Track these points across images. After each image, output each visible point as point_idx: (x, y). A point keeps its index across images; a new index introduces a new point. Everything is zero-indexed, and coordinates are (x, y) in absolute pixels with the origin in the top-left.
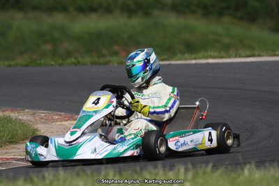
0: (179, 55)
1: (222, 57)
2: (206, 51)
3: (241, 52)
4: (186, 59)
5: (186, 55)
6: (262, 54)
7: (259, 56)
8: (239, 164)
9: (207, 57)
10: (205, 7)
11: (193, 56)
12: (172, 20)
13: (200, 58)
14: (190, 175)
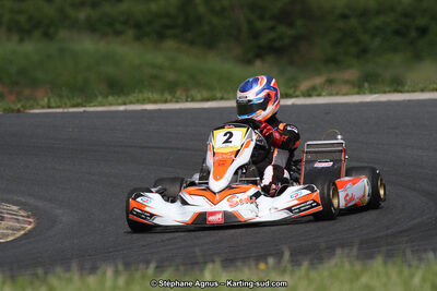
0: (100, 99)
1: (166, 102)
2: (141, 91)
3: (194, 92)
4: (111, 105)
5: (111, 98)
6: (226, 96)
7: (222, 99)
8: (197, 263)
9: (143, 102)
10: (138, 26)
11: (120, 101)
12: (87, 45)
13: (131, 103)
14: (121, 281)
